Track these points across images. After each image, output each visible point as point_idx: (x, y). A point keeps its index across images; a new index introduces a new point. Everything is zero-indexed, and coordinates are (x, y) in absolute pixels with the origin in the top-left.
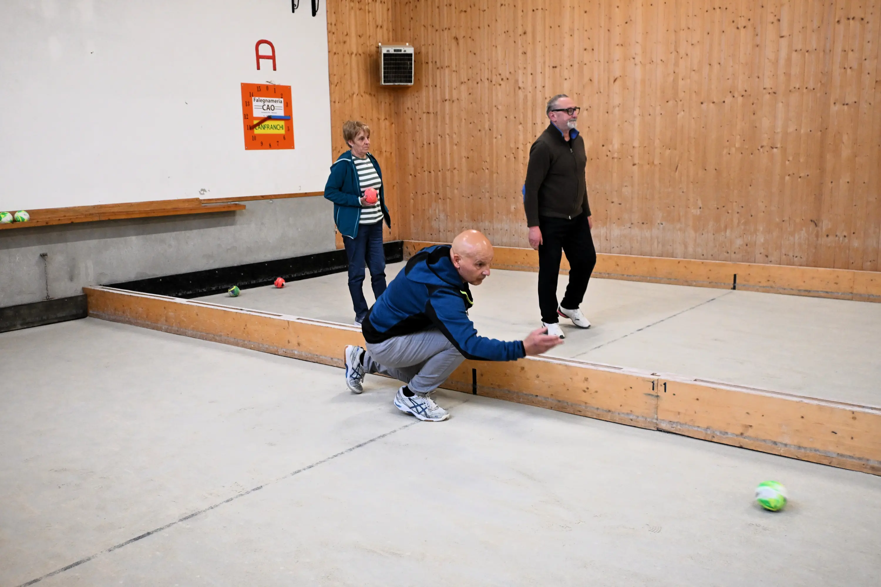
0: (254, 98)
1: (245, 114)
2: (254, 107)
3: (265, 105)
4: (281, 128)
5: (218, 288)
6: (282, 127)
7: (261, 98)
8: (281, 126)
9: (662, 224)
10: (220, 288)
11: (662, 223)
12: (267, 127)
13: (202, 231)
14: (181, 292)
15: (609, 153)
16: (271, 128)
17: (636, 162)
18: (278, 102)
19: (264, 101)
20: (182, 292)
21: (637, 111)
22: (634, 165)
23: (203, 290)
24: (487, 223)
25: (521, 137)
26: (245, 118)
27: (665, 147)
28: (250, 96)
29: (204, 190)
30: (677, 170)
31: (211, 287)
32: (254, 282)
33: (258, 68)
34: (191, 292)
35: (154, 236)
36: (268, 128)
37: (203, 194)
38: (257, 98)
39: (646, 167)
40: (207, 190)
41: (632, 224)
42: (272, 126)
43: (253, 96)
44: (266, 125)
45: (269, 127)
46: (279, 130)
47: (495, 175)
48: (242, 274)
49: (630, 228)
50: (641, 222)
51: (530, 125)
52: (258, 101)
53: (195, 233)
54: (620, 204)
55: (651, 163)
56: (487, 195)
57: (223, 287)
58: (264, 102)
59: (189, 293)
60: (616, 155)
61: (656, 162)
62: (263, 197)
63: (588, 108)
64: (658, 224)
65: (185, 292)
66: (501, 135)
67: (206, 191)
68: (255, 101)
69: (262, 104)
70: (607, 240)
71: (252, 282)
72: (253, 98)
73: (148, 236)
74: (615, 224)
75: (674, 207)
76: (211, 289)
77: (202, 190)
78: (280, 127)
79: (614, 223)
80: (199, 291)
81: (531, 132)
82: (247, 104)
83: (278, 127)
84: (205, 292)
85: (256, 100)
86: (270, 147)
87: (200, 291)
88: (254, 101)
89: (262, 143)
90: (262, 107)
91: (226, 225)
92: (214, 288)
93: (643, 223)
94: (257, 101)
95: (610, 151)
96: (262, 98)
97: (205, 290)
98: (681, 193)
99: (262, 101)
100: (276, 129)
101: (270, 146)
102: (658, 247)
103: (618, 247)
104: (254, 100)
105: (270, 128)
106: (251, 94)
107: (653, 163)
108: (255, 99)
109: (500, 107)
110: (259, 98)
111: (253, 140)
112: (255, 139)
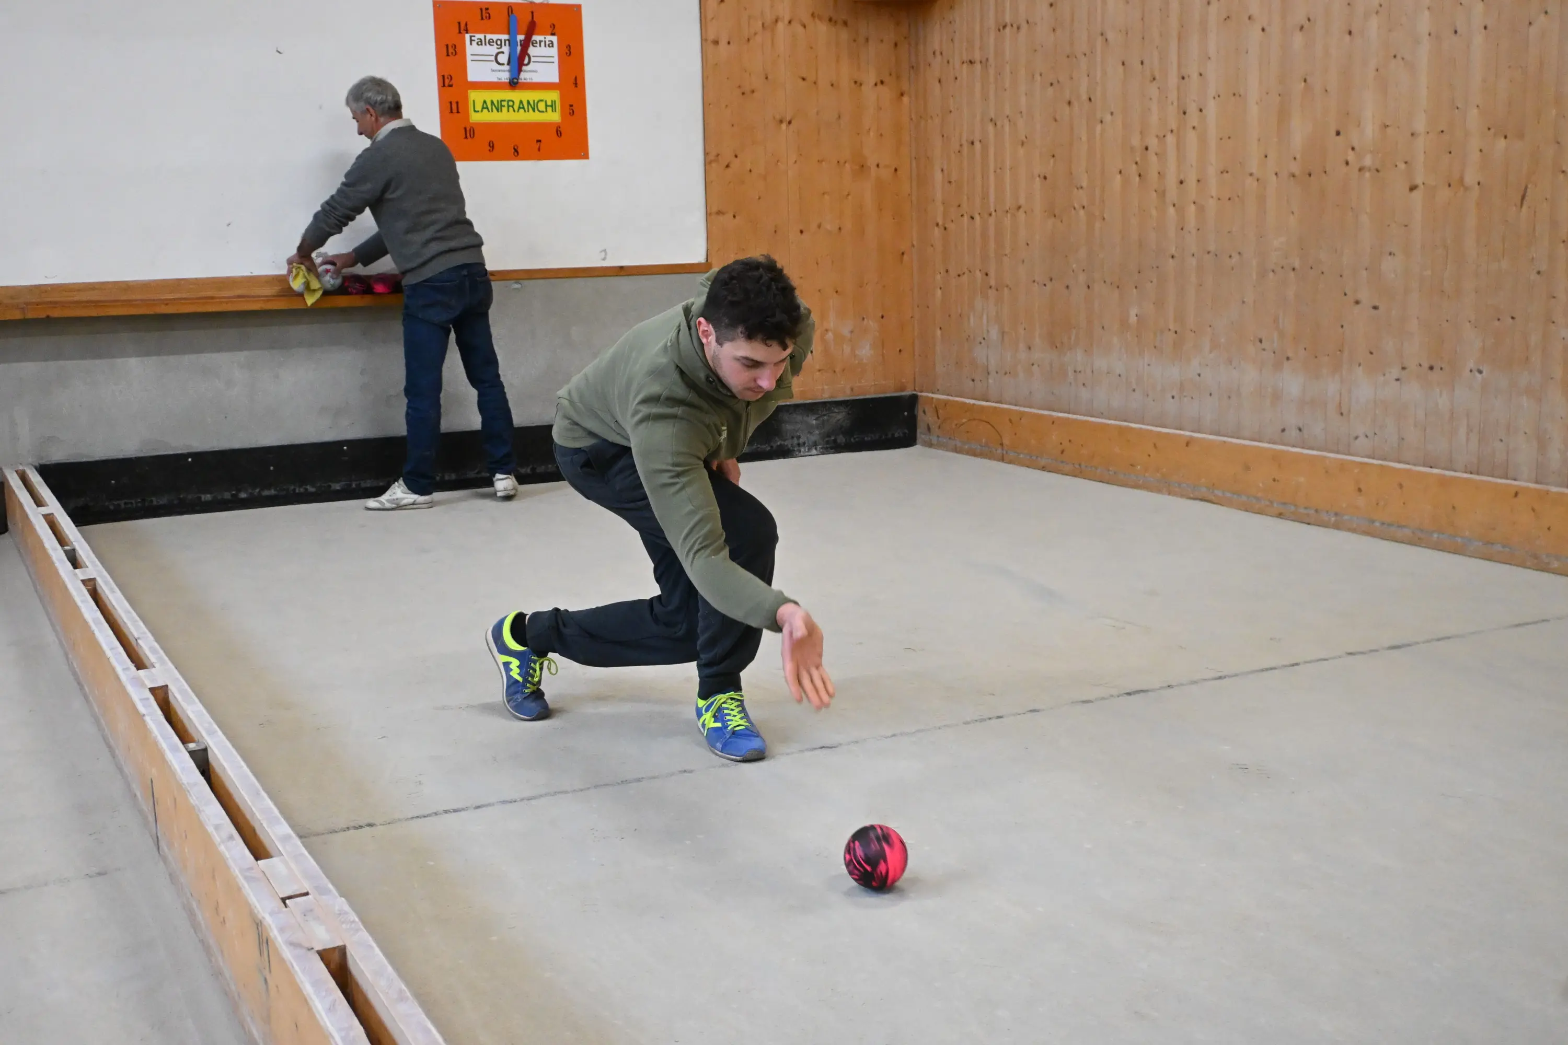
0: (471, 37)
1: (443, 77)
2: (469, 58)
3: (503, 53)
4: (549, 109)
5: (351, 485)
6: (552, 106)
7: (489, 36)
8: (549, 103)
9: (1480, 372)
10: (354, 486)
11: (1481, 368)
12: (509, 106)
15: (1351, 156)
16: (519, 108)
17: (1419, 181)
18: (543, 44)
19: (499, 42)
20: (250, 491)
21: (1424, 23)
22: (1413, 188)
23: (306, 489)
24: (1079, 355)
25: (1154, 119)
26: (444, 86)
27: (1492, 130)
28: (460, 32)
30: (1525, 202)
31: (330, 484)
32: (452, 477)
34: (272, 492)
35: (187, 359)
36: (511, 109)
38: (481, 36)
39: (1444, 194)
41: (1404, 368)
42: (521, 102)
43: (467, 33)
44: (504, 101)
45: (512, 106)
46: (543, 112)
47: (1098, 225)
49: (1397, 380)
50: (1426, 365)
51: (1173, 79)
52: (482, 44)
53: (298, 357)
54: (1375, 308)
55: (1456, 183)
56: (1082, 278)
58: (501, 45)
59: (266, 493)
60: (1368, 161)
61: (1470, 178)
63: (1304, 21)
64: (1471, 371)
65: (257, 490)
66: (1112, 114)
68: (474, 43)
69: (493, 50)
70: (1342, 414)
71: (447, 478)
72: (467, 36)
73: (172, 360)
74: (1361, 368)
75: (1513, 318)
76: (330, 486)
78: (547, 106)
79: (1360, 365)
80: (294, 490)
81: (1175, 104)
82: (451, 50)
83: (542, 106)
84: (312, 494)
85: (477, 41)
86: (516, 154)
87: (297, 491)
88: (471, 44)
89: (492, 146)
90: (493, 58)
92: (337, 486)
93: (1431, 368)
94: (480, 43)
95: (1353, 149)
96: (495, 37)
97: (311, 489)
98: (1533, 276)
99: (495, 44)
100: (534, 110)
101: (516, 151)
102: (1468, 439)
103: (1367, 436)
104: (471, 41)
105: (516, 109)
106: (463, 26)
107: (1461, 180)
108: (473, 38)
109: (1110, 36)
110: (485, 37)
111: (466, 138)
112: (470, 135)
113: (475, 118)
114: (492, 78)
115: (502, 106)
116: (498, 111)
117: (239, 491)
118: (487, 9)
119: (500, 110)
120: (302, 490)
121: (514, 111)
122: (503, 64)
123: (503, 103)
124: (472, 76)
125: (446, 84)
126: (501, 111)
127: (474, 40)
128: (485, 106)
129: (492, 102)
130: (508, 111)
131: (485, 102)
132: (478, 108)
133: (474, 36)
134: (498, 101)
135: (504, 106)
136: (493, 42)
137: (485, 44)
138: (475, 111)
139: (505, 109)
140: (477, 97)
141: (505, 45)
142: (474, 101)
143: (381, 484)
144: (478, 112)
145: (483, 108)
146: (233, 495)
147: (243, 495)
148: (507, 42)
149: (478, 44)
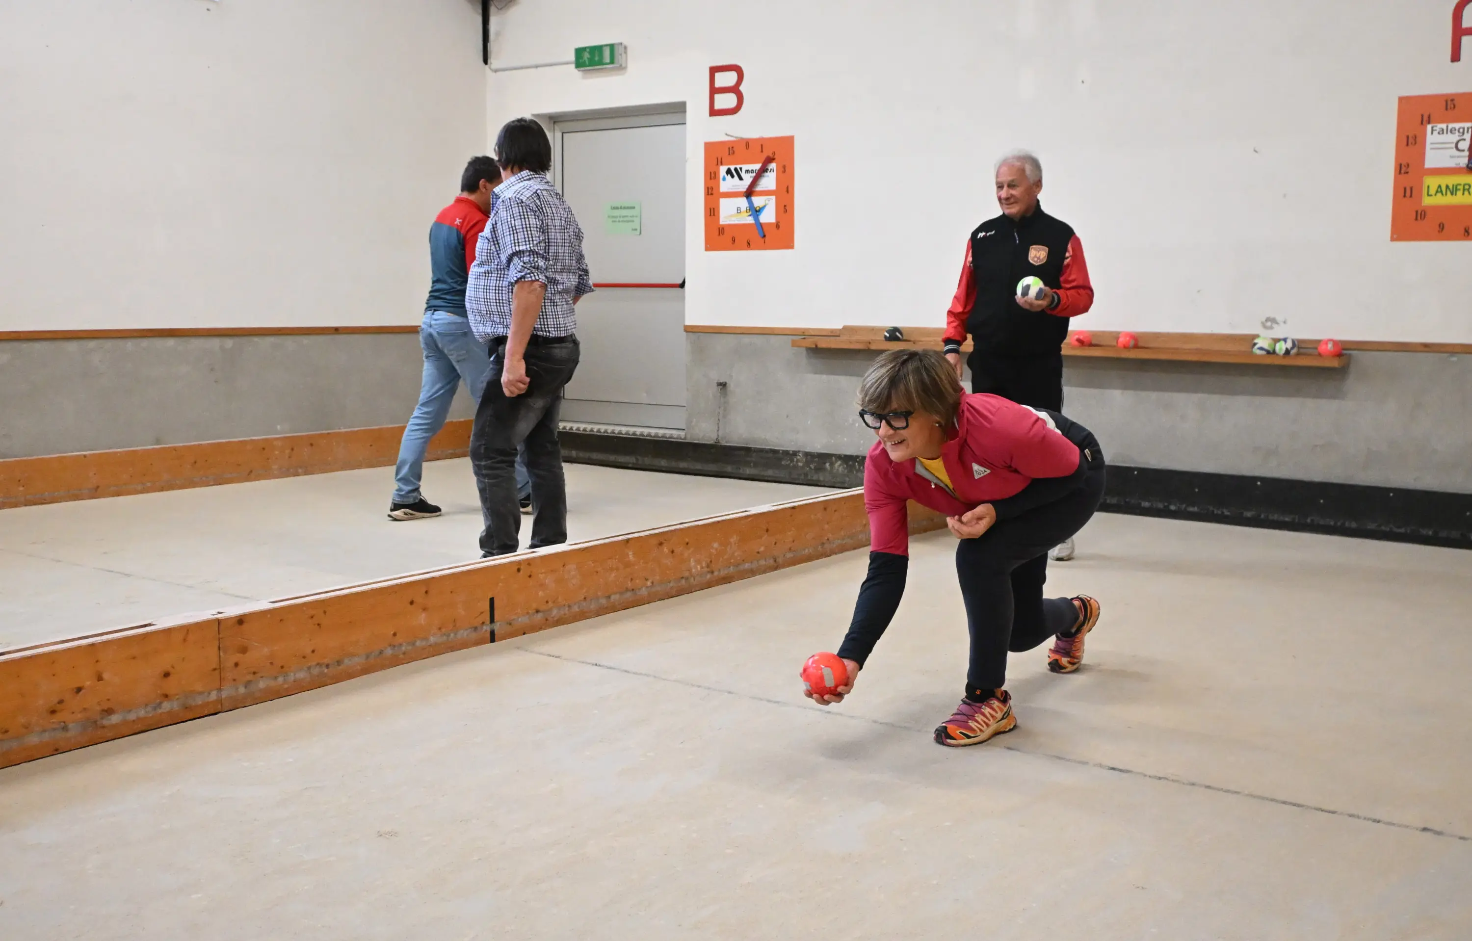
0: (1432, 127)
1: (1401, 165)
2: (1428, 146)
3: (1464, 140)
5: (1260, 516)
7: (1451, 126)
10: (1262, 516)
12: (1464, 190)
13: (1258, 400)
14: (1175, 505)
19: (1461, 130)
20: (1178, 505)
23: (1223, 513)
26: (1400, 173)
28: (1422, 123)
29: (1274, 321)
32: (1354, 525)
33: (1456, 56)
34: (1195, 509)
35: (1154, 395)
37: (1271, 328)
38: (1444, 126)
40: (1279, 319)
43: (1429, 123)
44: (1460, 185)
48: (1322, 501)
52: (1443, 133)
53: (1241, 401)
57: (1271, 517)
58: (1463, 132)
59: (1191, 509)
62: (1427, 347)
67: (1277, 323)
68: (1435, 133)
69: (1455, 138)
71: (1347, 524)
72: (1429, 127)
73: (1144, 394)
76: (1242, 513)
77: (1268, 320)
80: (1213, 511)
82: (1412, 139)
84: (1227, 517)
85: (1438, 130)
87: (1215, 512)
88: (1432, 133)
89: (1441, 227)
90: (1453, 145)
91: (1318, 396)
92: (1248, 514)
94: (1442, 132)
96: (1457, 125)
97: (1227, 513)
99: (1457, 132)
104: (1432, 130)
106: (1425, 118)
108: (1434, 128)
110: (1447, 127)
111: (1416, 219)
112: (1421, 218)
113: (1427, 201)
114: (1451, 164)
115: (1457, 190)
116: (1452, 194)
117: (1170, 504)
118: (1452, 100)
119: (1454, 193)
120: (1219, 512)
122: (1463, 151)
123: (1458, 187)
124: (1429, 163)
125: (1403, 171)
126: (1456, 194)
127: (1436, 130)
128: (1439, 190)
129: (1447, 187)
130: (1463, 194)
131: (1440, 186)
132: (1433, 191)
133: (1436, 126)
134: (1453, 186)
135: (1460, 189)
136: (1455, 130)
137: (1447, 133)
138: (1428, 195)
139: (1460, 193)
140: (1432, 182)
141: (1468, 132)
142: (1428, 187)
143: (1287, 519)
144: (1431, 196)
145: (1437, 192)
146: (1165, 507)
147: (1173, 508)
148: (1470, 130)
149: (1439, 133)
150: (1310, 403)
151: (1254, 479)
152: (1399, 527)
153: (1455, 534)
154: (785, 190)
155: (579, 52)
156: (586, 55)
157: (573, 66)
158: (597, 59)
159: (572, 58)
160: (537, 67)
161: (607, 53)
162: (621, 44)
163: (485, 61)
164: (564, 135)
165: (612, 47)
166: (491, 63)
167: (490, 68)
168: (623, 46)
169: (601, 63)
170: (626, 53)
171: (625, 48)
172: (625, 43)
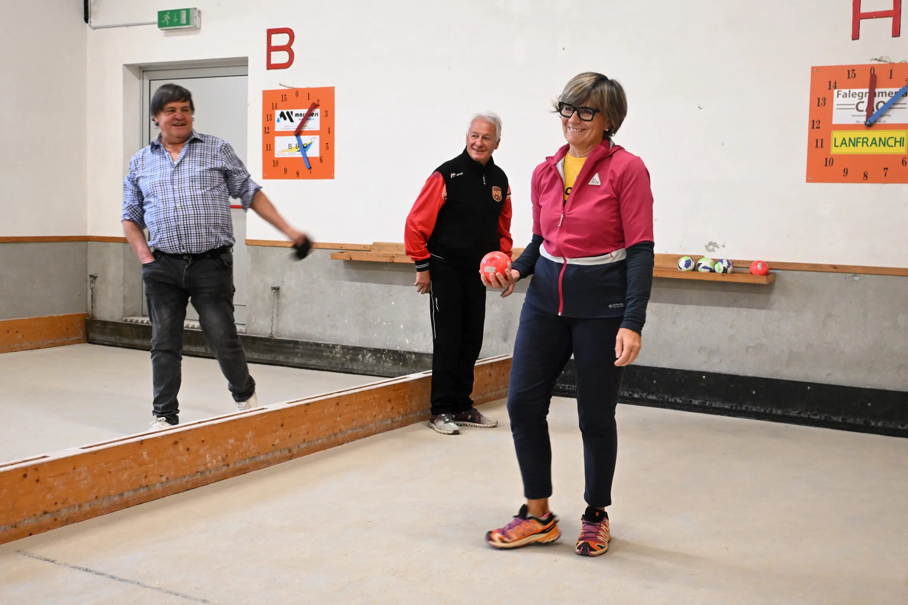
0: (838, 92)
1: (813, 121)
2: (835, 107)
3: (863, 102)
4: (898, 144)
5: (705, 403)
6: (900, 142)
7: (853, 91)
8: (898, 139)
10: (707, 404)
12: (863, 142)
13: (703, 308)
14: (638, 393)
16: (872, 143)
19: (860, 95)
20: (640, 394)
23: (676, 400)
26: (813, 128)
29: (715, 245)
31: (691, 399)
32: (780, 412)
33: (856, 36)
34: (654, 398)
36: (865, 144)
37: (713, 250)
38: (847, 91)
40: (719, 243)
42: (874, 139)
43: (835, 89)
44: (860, 138)
45: (866, 142)
46: (892, 146)
48: (754, 392)
52: (846, 97)
53: (690, 309)
57: (714, 405)
58: (862, 96)
59: (650, 397)
62: (835, 269)
65: (645, 394)
67: (718, 247)
68: (840, 96)
69: (856, 100)
71: (774, 412)
72: (835, 91)
76: (691, 401)
77: (711, 244)
78: (896, 142)
80: (668, 399)
82: (821, 102)
83: (891, 142)
84: (678, 404)
85: (842, 94)
86: (865, 178)
87: (670, 400)
88: (838, 97)
89: (846, 172)
90: (854, 107)
91: (750, 306)
92: (696, 402)
94: (845, 96)
96: (857, 91)
97: (679, 401)
99: (857, 96)
100: (884, 145)
101: (865, 176)
104: (838, 94)
105: (869, 144)
106: (832, 84)
108: (840, 93)
110: (850, 91)
111: (826, 165)
112: (830, 164)
113: (835, 151)
114: (853, 121)
115: (857, 142)
116: (854, 145)
117: (634, 392)
118: (853, 70)
119: (856, 145)
120: (673, 400)
121: (868, 146)
122: (862, 111)
123: (859, 140)
124: (836, 121)
125: (815, 127)
126: (857, 146)
127: (841, 94)
128: (844, 142)
129: (850, 139)
130: (863, 146)
131: (844, 139)
132: (838, 143)
133: (841, 91)
134: (855, 139)
135: (860, 142)
136: (856, 94)
137: (849, 97)
138: (835, 146)
139: (860, 145)
140: (838, 136)
141: (866, 96)
142: (835, 139)
143: (726, 407)
144: (838, 146)
145: (842, 143)
146: (630, 394)
147: (636, 396)
148: (867, 95)
149: (843, 96)
150: (744, 312)
151: (701, 373)
152: (815, 415)
153: (859, 421)
154: (327, 130)
155: (161, 14)
156: (167, 17)
157: (157, 26)
158: (176, 20)
159: (156, 19)
160: (128, 26)
161: (184, 16)
162: (196, 9)
163: (86, 20)
164: (151, 81)
165: (188, 10)
166: (91, 22)
167: (90, 26)
168: (197, 11)
169: (179, 23)
170: (200, 16)
171: (199, 12)
172: (199, 8)
